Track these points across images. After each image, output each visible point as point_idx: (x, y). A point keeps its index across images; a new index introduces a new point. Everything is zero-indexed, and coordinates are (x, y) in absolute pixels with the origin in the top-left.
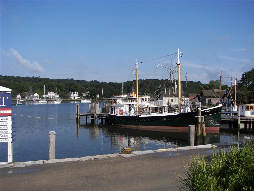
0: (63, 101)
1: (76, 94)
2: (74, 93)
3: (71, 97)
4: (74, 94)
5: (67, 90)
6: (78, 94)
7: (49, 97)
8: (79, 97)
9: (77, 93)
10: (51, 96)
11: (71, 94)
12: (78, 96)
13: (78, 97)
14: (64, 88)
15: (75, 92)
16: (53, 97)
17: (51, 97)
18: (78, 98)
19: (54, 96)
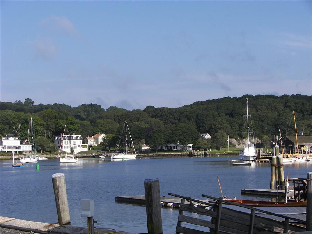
0: (49, 158)
1: (77, 141)
2: (70, 138)
3: (64, 149)
4: (72, 141)
5: (48, 129)
6: (81, 141)
7: (7, 150)
8: (84, 147)
9: (79, 136)
10: (10, 147)
11: (64, 141)
12: (81, 144)
13: (81, 148)
14: (41, 125)
15: (75, 136)
16: (17, 150)
17: (12, 150)
18: (82, 150)
19: (19, 147)
